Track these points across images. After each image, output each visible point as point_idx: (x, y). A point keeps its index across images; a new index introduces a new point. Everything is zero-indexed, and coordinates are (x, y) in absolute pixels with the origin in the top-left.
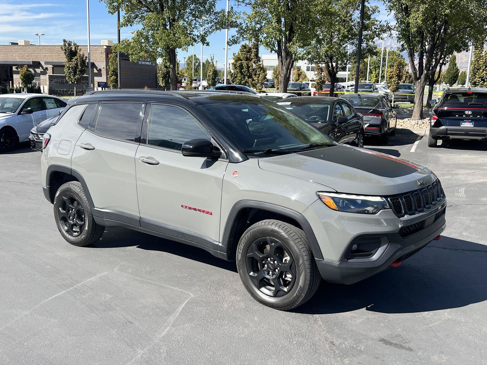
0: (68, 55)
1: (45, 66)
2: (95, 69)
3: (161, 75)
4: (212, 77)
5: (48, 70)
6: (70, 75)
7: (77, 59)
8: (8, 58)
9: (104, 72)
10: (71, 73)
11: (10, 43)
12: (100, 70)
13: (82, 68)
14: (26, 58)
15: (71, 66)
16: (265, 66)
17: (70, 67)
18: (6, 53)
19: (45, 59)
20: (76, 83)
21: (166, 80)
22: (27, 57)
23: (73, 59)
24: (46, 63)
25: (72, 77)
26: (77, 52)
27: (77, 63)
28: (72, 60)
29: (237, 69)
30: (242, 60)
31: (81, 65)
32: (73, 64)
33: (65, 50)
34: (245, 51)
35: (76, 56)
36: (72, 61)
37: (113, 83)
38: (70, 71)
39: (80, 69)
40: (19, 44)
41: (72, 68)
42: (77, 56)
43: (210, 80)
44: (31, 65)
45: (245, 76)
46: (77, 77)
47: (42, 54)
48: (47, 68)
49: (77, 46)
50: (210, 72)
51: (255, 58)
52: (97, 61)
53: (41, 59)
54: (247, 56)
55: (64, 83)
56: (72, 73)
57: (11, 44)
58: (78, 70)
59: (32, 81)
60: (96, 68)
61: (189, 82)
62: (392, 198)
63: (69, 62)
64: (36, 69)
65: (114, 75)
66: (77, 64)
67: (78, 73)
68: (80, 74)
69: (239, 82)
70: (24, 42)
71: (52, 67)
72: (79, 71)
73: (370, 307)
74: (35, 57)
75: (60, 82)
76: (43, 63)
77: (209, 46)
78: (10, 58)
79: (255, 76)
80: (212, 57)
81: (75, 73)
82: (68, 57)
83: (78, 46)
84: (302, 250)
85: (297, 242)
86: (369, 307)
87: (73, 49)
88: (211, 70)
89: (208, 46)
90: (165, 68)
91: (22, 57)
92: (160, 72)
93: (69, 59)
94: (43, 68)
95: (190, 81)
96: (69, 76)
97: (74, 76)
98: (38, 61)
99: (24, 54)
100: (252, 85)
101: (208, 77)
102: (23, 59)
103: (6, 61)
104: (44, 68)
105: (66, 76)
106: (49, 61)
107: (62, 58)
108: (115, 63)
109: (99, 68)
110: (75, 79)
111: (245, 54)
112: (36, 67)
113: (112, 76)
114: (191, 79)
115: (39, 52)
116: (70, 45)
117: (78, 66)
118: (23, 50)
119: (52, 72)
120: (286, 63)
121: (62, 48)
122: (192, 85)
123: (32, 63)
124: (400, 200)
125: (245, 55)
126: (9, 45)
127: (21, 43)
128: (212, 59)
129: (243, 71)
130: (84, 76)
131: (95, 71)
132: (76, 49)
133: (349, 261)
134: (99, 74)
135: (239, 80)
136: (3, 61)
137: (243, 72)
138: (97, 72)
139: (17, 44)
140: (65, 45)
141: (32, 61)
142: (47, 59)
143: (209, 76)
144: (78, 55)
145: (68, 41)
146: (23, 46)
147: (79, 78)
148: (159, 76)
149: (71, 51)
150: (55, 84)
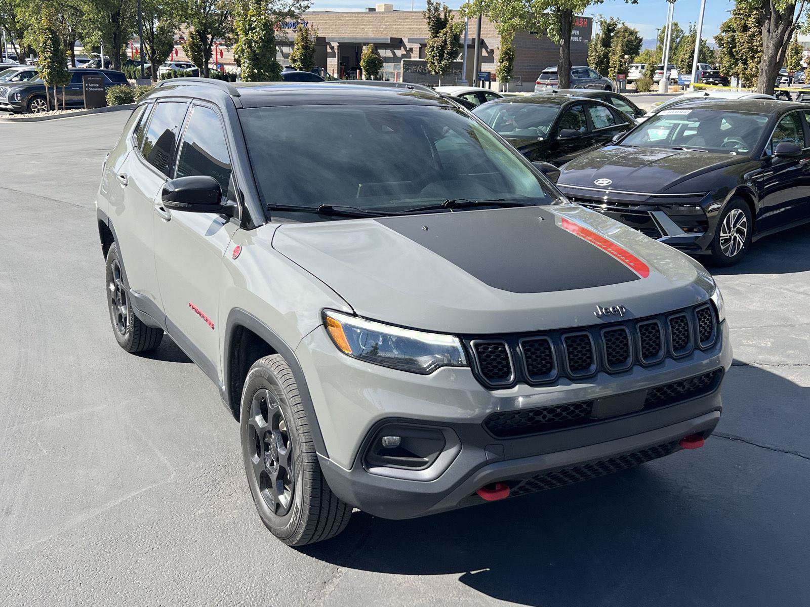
0: (433, 26)
1: (408, 46)
2: (484, 50)
3: (594, 59)
4: (688, 63)
5: (412, 53)
6: (434, 60)
7: (445, 34)
8: (358, 33)
9: (497, 56)
10: (435, 57)
11: (366, 9)
12: (492, 51)
13: (453, 48)
14: (382, 33)
15: (435, 45)
16: (800, 42)
17: (434, 47)
18: (355, 25)
19: (410, 34)
20: (441, 73)
21: (601, 69)
22: (383, 31)
23: (440, 32)
24: (411, 41)
25: (436, 64)
26: (448, 21)
27: (445, 39)
28: (438, 35)
29: (724, 48)
30: (734, 31)
31: (452, 43)
32: (439, 42)
33: (430, 18)
34: (742, 14)
35: (445, 27)
36: (438, 37)
37: (503, 73)
38: (434, 53)
39: (449, 50)
40: (376, 11)
41: (438, 48)
42: (447, 29)
43: (683, 68)
44: (388, 44)
45: (737, 60)
46: (444, 63)
47: (406, 25)
48: (411, 49)
49: (447, 12)
50: (684, 54)
51: (755, 26)
52: (488, 36)
53: (403, 34)
54: (745, 23)
55: (425, 74)
56: (437, 56)
57: (368, 10)
58: (446, 52)
59: (379, 70)
60: (486, 48)
61: (649, 73)
62: (478, 341)
63: (434, 37)
64: (395, 51)
65: (506, 60)
66: (445, 42)
67: (445, 56)
68: (449, 58)
69: (725, 71)
70: (384, 7)
71: (420, 48)
72: (448, 53)
73: (475, 574)
74: (395, 31)
75: (420, 71)
76: (405, 41)
77: (638, 3)
78: (360, 33)
79: (751, 61)
80: (693, 27)
81: (441, 57)
82: (433, 29)
83: (450, 11)
84: (302, 429)
85: (296, 411)
86: (473, 573)
87: (442, 16)
88: (686, 51)
89: (636, 4)
90: (602, 47)
91: (376, 31)
92: (593, 54)
93: (433, 33)
94: (405, 48)
95: (651, 71)
96: (432, 62)
97: (440, 62)
98: (399, 37)
99: (380, 26)
100: (745, 77)
101: (681, 63)
102: (378, 33)
103: (353, 38)
104: (408, 49)
105: (426, 63)
106: (416, 37)
107: (425, 32)
108: (510, 40)
109: (490, 48)
110: (441, 67)
111: (742, 19)
112: (396, 47)
113: (503, 61)
114: (653, 67)
115: (401, 22)
116: (436, 9)
117: (447, 45)
118: (379, 19)
119: (418, 55)
120: (774, 34)
121: (425, 15)
122: (653, 77)
123: (389, 41)
124: (507, 347)
125: (742, 22)
126: (366, 13)
127: (380, 8)
128: (692, 29)
129: (735, 51)
130: (457, 62)
131: (484, 53)
132: (446, 16)
133: (373, 470)
134: (490, 59)
135: (726, 67)
136: (349, 39)
137: (735, 54)
138: (487, 55)
139: (374, 10)
140: (429, 10)
141: (391, 38)
142: (413, 34)
143: (682, 61)
144: (448, 26)
145: (435, 4)
146: (382, 13)
147: (447, 64)
148: (591, 60)
149: (439, 19)
150: (413, 74)
